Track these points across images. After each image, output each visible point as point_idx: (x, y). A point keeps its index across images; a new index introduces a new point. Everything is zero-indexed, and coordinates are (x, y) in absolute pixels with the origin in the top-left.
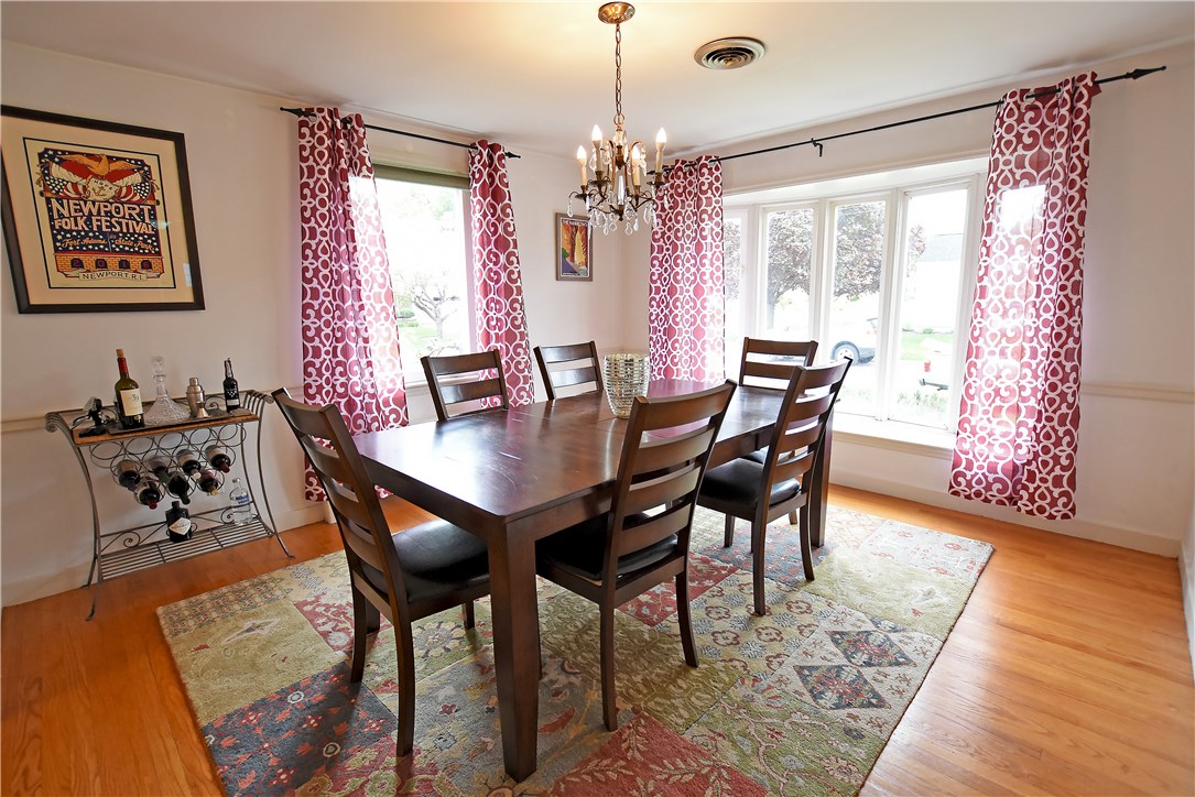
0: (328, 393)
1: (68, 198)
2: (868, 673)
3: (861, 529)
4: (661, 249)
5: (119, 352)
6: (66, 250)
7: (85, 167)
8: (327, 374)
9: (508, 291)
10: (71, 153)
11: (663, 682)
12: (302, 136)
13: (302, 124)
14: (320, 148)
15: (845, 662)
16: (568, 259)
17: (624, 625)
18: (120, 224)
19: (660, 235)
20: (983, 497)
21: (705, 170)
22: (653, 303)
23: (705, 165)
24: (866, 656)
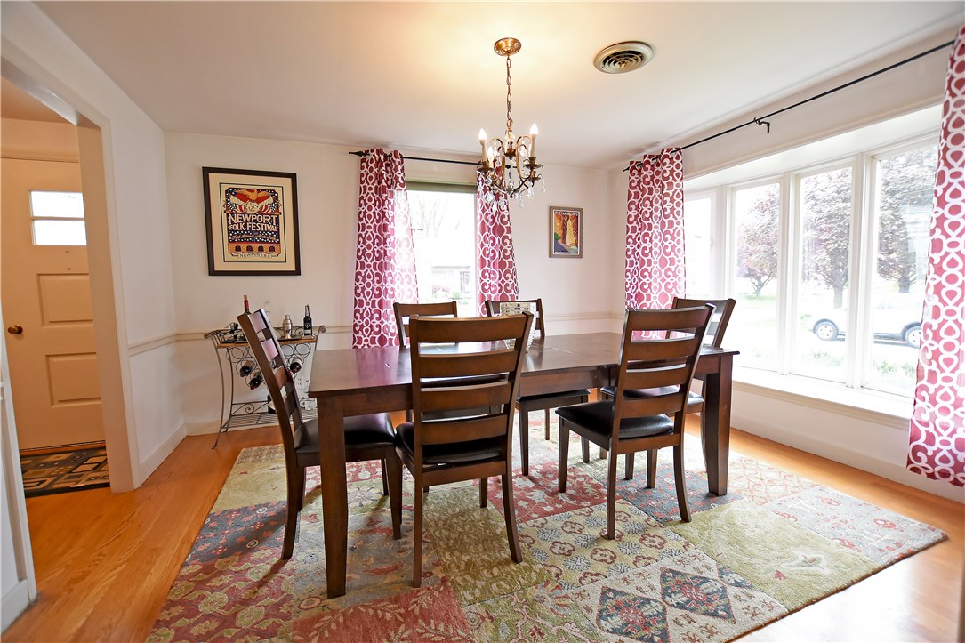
0: (367, 331)
1: (237, 213)
2: (673, 613)
3: (781, 489)
4: (634, 229)
5: (245, 297)
6: (234, 241)
7: (246, 196)
8: (367, 318)
9: (502, 265)
10: (240, 189)
11: (483, 566)
12: (362, 168)
13: (363, 161)
14: (371, 174)
15: (658, 598)
16: (560, 241)
17: (489, 519)
18: (260, 226)
19: (633, 218)
20: (951, 478)
21: (667, 160)
22: (628, 274)
23: (666, 156)
24: (685, 599)
